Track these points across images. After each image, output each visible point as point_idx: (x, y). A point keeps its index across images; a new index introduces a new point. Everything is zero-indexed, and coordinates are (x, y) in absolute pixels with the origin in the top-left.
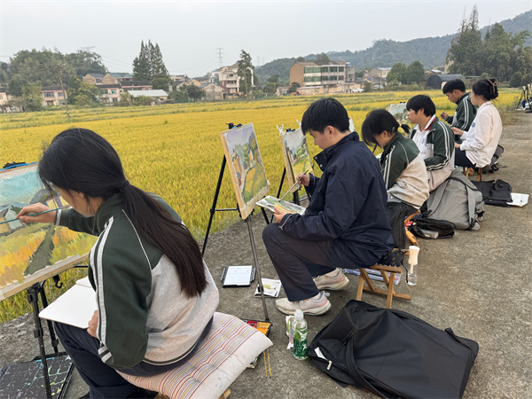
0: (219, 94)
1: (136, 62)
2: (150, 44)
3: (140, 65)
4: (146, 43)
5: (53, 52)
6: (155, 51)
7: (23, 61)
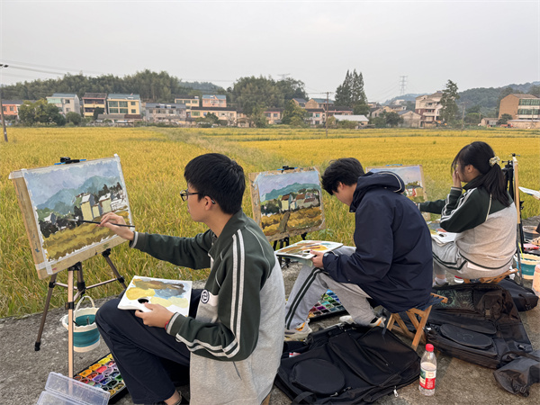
0: (417, 122)
1: (339, 89)
2: (355, 73)
3: (343, 92)
4: (351, 72)
5: (268, 79)
6: (358, 79)
7: (245, 86)
